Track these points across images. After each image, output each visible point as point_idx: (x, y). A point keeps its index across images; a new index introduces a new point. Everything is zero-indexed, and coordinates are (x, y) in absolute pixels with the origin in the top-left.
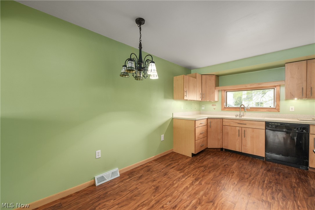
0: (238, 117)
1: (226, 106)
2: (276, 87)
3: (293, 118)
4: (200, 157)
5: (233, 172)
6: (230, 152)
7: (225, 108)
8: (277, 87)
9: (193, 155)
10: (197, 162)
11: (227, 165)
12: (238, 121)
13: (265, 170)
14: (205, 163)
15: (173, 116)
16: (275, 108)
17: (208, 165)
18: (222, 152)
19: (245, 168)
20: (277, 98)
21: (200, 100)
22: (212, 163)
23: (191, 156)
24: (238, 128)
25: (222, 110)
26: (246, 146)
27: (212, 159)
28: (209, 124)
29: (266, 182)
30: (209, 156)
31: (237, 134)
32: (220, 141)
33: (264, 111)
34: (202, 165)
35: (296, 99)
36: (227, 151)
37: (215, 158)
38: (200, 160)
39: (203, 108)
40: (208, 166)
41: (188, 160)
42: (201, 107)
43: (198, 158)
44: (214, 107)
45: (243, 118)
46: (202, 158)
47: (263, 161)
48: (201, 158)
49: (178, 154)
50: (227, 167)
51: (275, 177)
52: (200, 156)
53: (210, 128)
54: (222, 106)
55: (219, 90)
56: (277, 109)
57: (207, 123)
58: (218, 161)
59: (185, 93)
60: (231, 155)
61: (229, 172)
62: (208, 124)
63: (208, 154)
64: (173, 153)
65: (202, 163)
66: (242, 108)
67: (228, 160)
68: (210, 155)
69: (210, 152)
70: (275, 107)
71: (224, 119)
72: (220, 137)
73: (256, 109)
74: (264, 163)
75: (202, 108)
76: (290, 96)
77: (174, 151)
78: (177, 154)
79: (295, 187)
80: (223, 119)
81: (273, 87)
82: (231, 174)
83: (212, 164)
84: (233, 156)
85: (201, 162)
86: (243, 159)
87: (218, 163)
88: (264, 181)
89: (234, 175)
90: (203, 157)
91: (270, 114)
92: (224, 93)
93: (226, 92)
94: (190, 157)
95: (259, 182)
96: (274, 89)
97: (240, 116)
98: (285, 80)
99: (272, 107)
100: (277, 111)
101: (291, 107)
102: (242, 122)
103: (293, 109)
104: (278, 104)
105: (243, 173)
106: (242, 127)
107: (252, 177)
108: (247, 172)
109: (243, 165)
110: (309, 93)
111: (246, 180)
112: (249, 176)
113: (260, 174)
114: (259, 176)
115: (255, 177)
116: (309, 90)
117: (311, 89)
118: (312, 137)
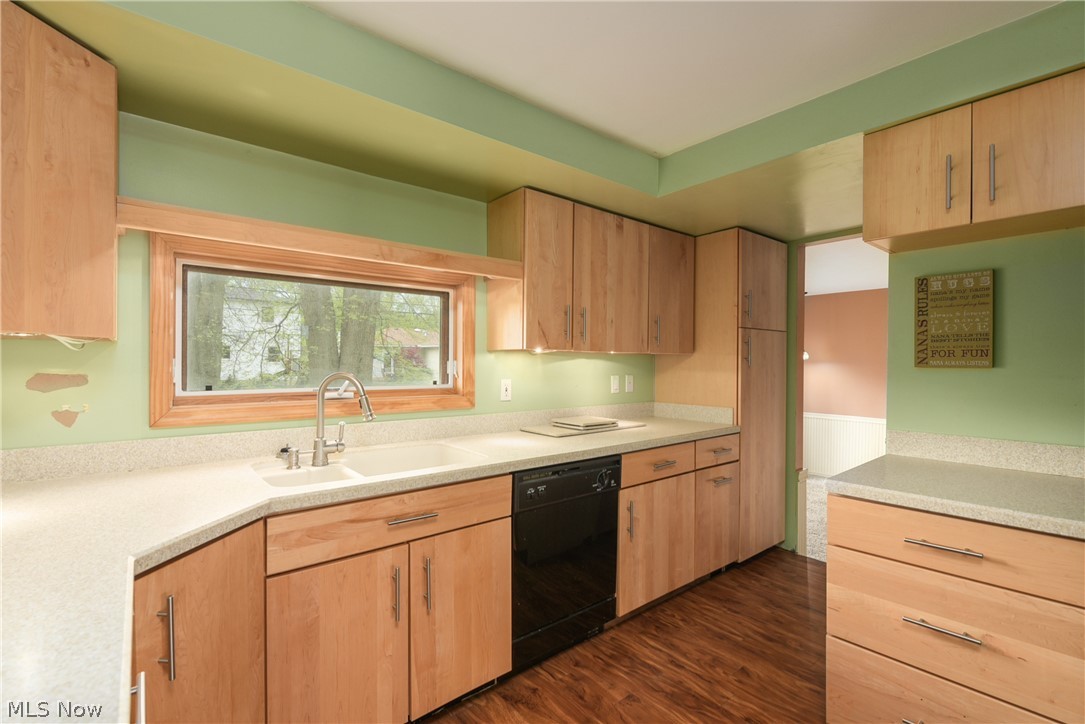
1: (184, 389)
2: (454, 287)
3: (509, 430)
7: (178, 403)
8: (464, 289)
12: (391, 507)
16: (454, 391)
25: (153, 425)
54: (151, 386)
56: (456, 395)
70: (450, 385)
76: (537, 338)
80: (266, 518)
81: (442, 287)
93: (186, 268)
96: (445, 296)
97: (321, 456)
98: (522, 260)
99: (439, 385)
100: (463, 402)
101: (506, 383)
102: (411, 505)
103: (509, 389)
104: (469, 372)
106: (409, 542)
110: (577, 330)
116: (577, 318)
117: (583, 315)
118: (623, 498)
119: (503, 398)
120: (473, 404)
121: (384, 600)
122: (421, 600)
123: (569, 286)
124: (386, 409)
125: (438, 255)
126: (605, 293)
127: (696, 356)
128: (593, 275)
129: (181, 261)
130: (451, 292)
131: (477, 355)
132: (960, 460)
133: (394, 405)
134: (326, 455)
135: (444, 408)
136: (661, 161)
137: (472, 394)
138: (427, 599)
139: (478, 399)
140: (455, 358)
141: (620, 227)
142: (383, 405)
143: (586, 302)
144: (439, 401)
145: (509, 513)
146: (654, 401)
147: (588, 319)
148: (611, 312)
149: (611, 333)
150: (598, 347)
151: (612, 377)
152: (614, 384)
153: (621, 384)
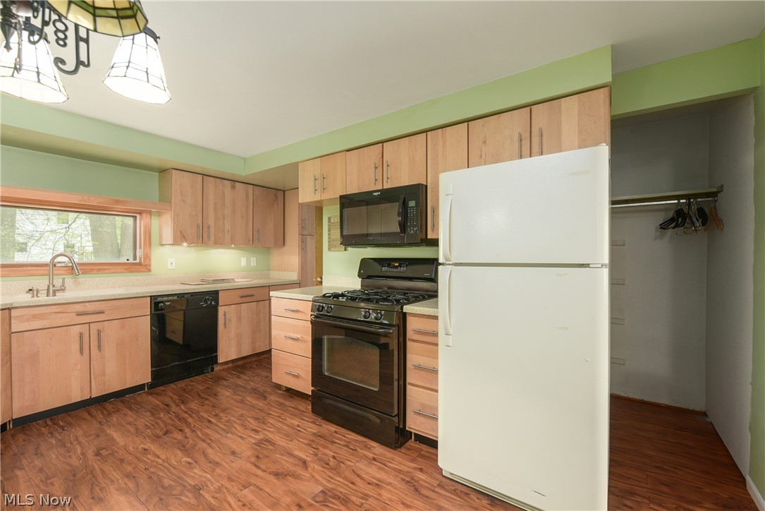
2: (140, 213)
3: (173, 283)
5: (145, 450)
11: (100, 449)
13: (178, 405)
16: (140, 264)
19: (146, 425)
29: (212, 420)
35: (185, 244)
47: (147, 394)
50: (112, 454)
51: (208, 405)
56: (140, 266)
61: (137, 458)
67: (77, 440)
70: (138, 261)
79: (242, 400)
81: (134, 214)
82: (149, 456)
86: (105, 412)
87: (70, 465)
88: (210, 421)
89: (158, 453)
91: (131, 278)
96: (135, 218)
97: (51, 292)
98: (170, 202)
99: (131, 260)
101: (171, 260)
102: (90, 307)
103: (174, 264)
104: (147, 255)
105: (164, 437)
106: (89, 323)
107: (187, 430)
108: (165, 430)
109: (129, 424)
110: (205, 235)
111: (191, 442)
112: (180, 432)
113: (186, 415)
114: (190, 420)
115: (189, 425)
116: (205, 229)
117: (209, 228)
118: (221, 311)
119: (169, 267)
120: (150, 271)
121: (75, 347)
122: (96, 348)
123: (200, 214)
124: (95, 272)
125: (118, 200)
126: (224, 218)
127: (284, 249)
128: (216, 209)
130: (138, 216)
131: (152, 247)
133: (99, 270)
134: (54, 291)
135: (131, 272)
136: (245, 159)
137: (150, 265)
138: (99, 347)
139: (152, 268)
140: (140, 248)
141: (233, 187)
142: (93, 270)
143: (211, 222)
144: (128, 268)
145: (149, 313)
146: (269, 270)
147: (212, 230)
148: (228, 227)
149: (228, 237)
150: (219, 243)
151: (242, 259)
152: (243, 262)
153: (248, 262)
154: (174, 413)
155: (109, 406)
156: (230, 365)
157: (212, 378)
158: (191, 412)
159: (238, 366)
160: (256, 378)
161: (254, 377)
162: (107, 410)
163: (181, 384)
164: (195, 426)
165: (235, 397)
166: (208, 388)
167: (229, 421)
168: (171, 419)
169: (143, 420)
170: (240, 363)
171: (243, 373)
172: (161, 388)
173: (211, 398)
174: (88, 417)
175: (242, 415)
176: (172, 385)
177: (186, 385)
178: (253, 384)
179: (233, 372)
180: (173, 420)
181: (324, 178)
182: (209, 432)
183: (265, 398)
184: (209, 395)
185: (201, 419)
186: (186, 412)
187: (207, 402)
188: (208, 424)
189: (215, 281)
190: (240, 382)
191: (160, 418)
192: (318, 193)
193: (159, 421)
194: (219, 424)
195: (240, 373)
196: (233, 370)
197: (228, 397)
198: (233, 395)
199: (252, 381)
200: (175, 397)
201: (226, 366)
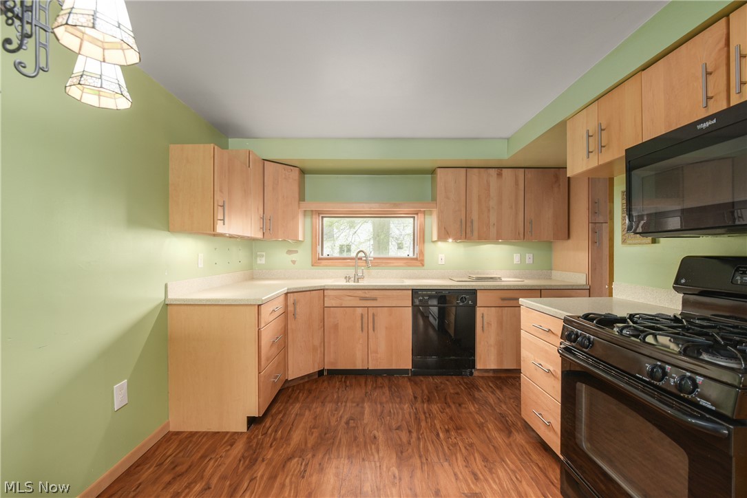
0: (352, 283)
1: (322, 255)
2: (417, 214)
3: (443, 278)
4: (273, 421)
5: (375, 437)
6: (340, 376)
7: (319, 259)
8: (419, 214)
9: (252, 421)
10: (271, 446)
11: (352, 418)
12: (360, 293)
13: (423, 402)
14: (296, 437)
15: (170, 297)
16: (416, 259)
17: (306, 443)
18: (323, 381)
19: (390, 411)
20: (420, 238)
21: (260, 235)
22: (314, 427)
23: (242, 427)
24: (359, 311)
25: (313, 265)
26: (376, 352)
27: (307, 413)
28: (291, 308)
29: (441, 435)
30: (298, 406)
31: (359, 324)
32: (319, 352)
33: (399, 264)
34: (289, 450)
35: (450, 240)
36: (334, 373)
37: (314, 405)
38: (276, 431)
39: (261, 261)
40: (309, 445)
41: (239, 447)
42: (256, 259)
43: (268, 425)
44: (294, 257)
45: (363, 283)
46: (281, 421)
47: (410, 379)
48: (277, 421)
49: (192, 434)
50: (354, 428)
51: (447, 413)
52: (272, 416)
53: (295, 318)
54: (312, 254)
55: (305, 211)
56: (417, 261)
57: (286, 306)
58: (326, 413)
59: (220, 209)
60: (345, 382)
61: (365, 443)
62: (289, 309)
63: (291, 401)
64: (170, 437)
65: (287, 439)
66: (360, 259)
67: (346, 402)
68: (297, 399)
69: (293, 390)
70: (415, 256)
71: (327, 289)
72: (317, 342)
73: (384, 261)
74: (412, 383)
75: (258, 259)
76: (444, 235)
77: (173, 428)
78: (187, 438)
79: (482, 424)
80: (324, 290)
81: (413, 215)
82: (373, 446)
83: (316, 433)
84: (351, 386)
85: (281, 438)
86: (374, 385)
87: (329, 422)
88: (438, 435)
89: (380, 447)
90: (281, 416)
91: (409, 271)
92: (318, 221)
93: (322, 217)
94: (242, 433)
95: (433, 442)
96: (414, 218)
97: (356, 279)
98: (436, 201)
99: (411, 255)
100: (418, 263)
101: (441, 256)
102: (368, 294)
103: (443, 259)
104: (421, 251)
105: (394, 431)
106: (368, 307)
107: (414, 435)
108: (399, 424)
109: (381, 403)
110: (469, 230)
111: (410, 450)
112: (408, 434)
113: (423, 417)
114: (423, 424)
115: (418, 430)
116: (469, 224)
117: (472, 222)
118: (479, 312)
119: (440, 263)
120: (423, 265)
122: (372, 328)
123: (463, 209)
126: (489, 210)
127: (570, 242)
128: (480, 201)
129: (321, 216)
130: (416, 216)
131: (425, 244)
132: (641, 301)
134: (358, 279)
136: (508, 139)
137: (423, 260)
138: (374, 328)
139: (426, 262)
141: (500, 175)
143: (475, 216)
145: (411, 305)
146: (551, 270)
147: (476, 225)
148: (493, 219)
149: (493, 231)
150: (484, 238)
151: (515, 255)
152: (516, 258)
153: (522, 259)
154: (416, 409)
155: (380, 380)
156: (491, 374)
157: (466, 383)
158: (429, 415)
159: (500, 378)
160: (512, 400)
161: (510, 398)
162: (376, 384)
163: (438, 380)
164: (423, 433)
165: (477, 417)
166: (457, 393)
167: (455, 445)
168: (410, 414)
169: (391, 405)
170: (503, 375)
171: (501, 389)
172: (422, 378)
173: (453, 406)
174: (363, 384)
175: (471, 445)
176: (431, 379)
177: (441, 383)
178: (504, 407)
179: (491, 385)
180: (411, 418)
181: (602, 130)
182: (430, 449)
183: (510, 433)
184: (454, 403)
185: (432, 428)
186: (425, 413)
187: (447, 410)
188: (434, 437)
189: (479, 279)
190: (492, 399)
191: (402, 409)
192: (594, 157)
193: (400, 412)
194: (444, 443)
195: (498, 388)
196: (492, 381)
197: (471, 413)
198: (477, 413)
199: (505, 403)
200: (426, 392)
201: (486, 374)
